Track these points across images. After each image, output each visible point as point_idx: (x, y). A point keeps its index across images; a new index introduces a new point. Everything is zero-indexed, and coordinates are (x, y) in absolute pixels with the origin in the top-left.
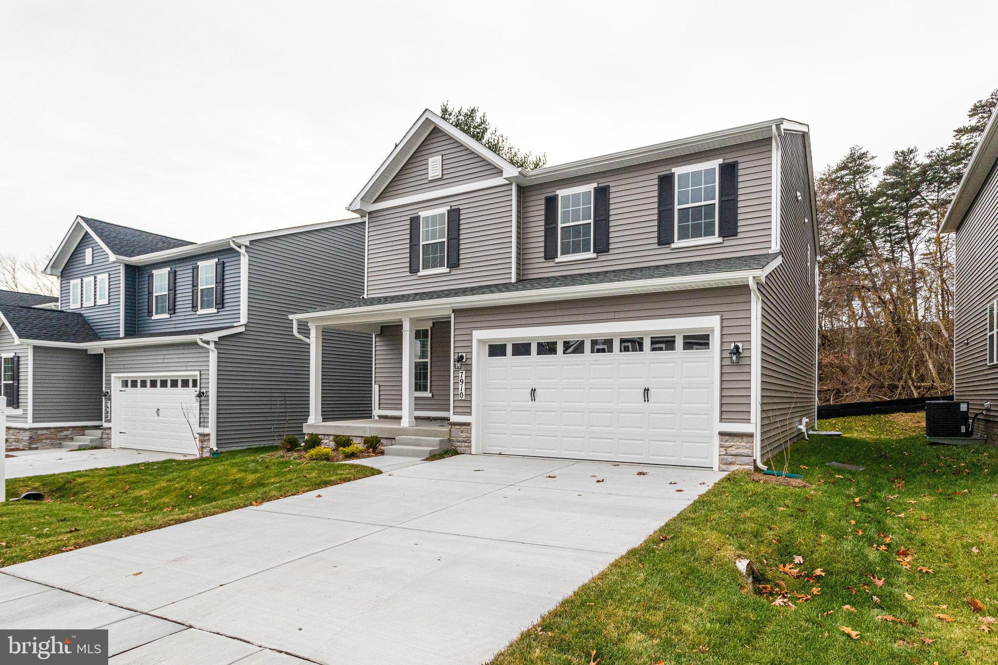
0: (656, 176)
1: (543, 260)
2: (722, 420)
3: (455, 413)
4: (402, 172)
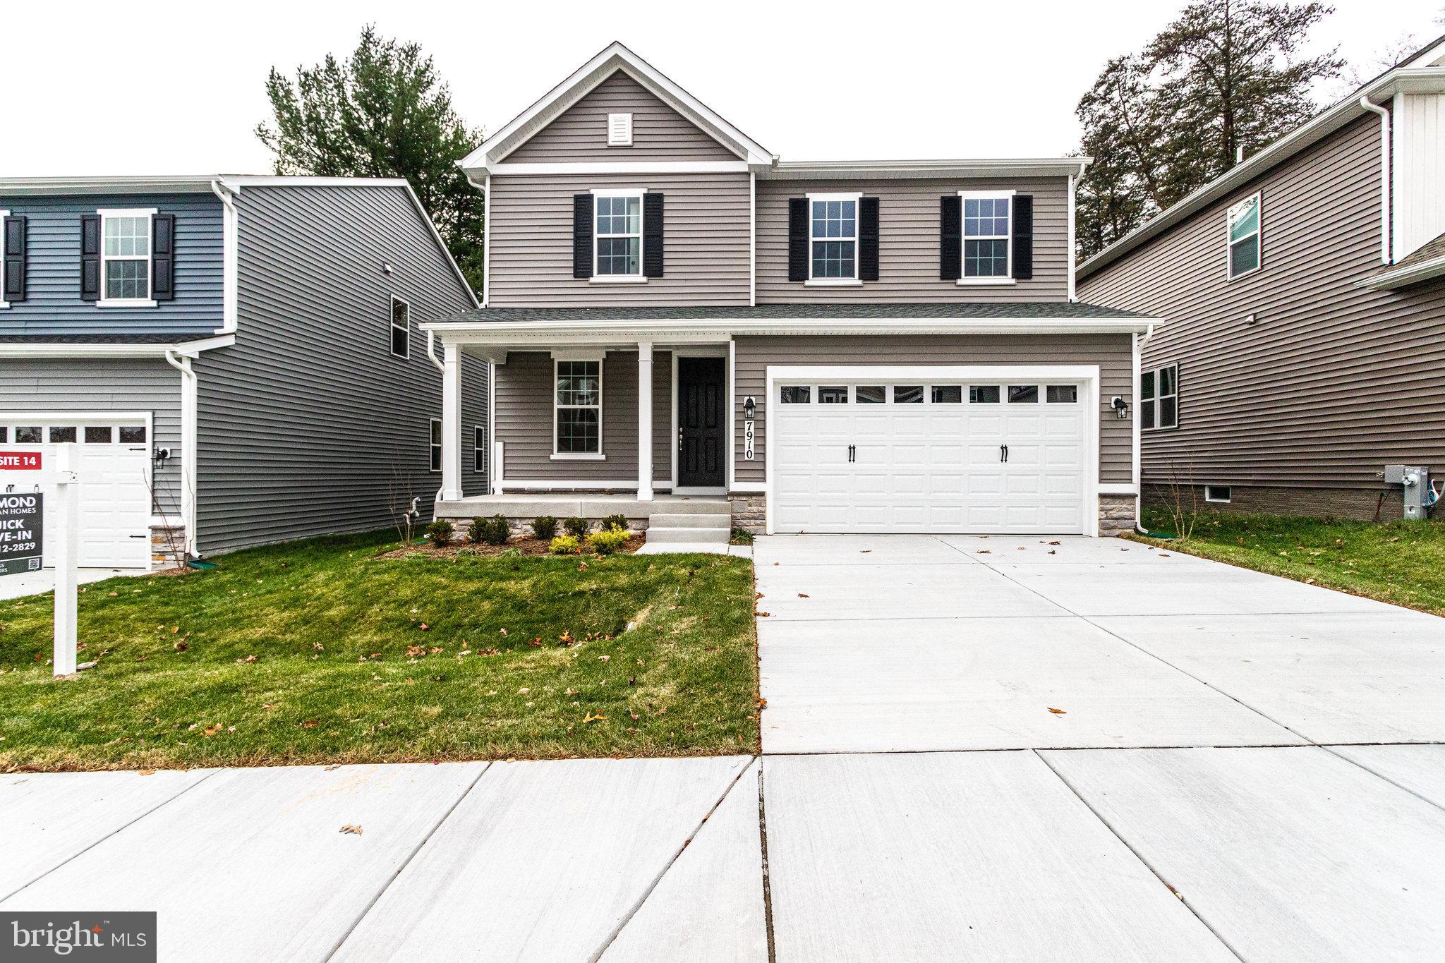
0: (939, 197)
1: (786, 281)
2: (1101, 481)
3: (737, 479)
4: (556, 126)
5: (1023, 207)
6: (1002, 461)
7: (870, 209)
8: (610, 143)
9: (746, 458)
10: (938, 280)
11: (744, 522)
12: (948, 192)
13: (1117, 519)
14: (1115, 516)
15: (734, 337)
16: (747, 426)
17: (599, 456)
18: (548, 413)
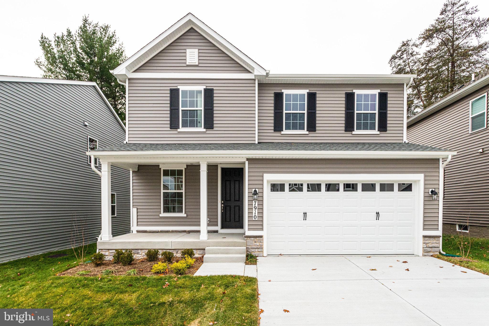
0: (344, 92)
1: (273, 131)
2: (424, 229)
3: (249, 229)
4: (160, 55)
5: (383, 97)
6: (377, 219)
7: (312, 97)
8: (188, 64)
9: (254, 219)
10: (343, 132)
11: (253, 250)
12: (349, 90)
13: (431, 247)
14: (430, 246)
15: (248, 159)
16: (254, 203)
17: (183, 215)
18: (158, 194)
